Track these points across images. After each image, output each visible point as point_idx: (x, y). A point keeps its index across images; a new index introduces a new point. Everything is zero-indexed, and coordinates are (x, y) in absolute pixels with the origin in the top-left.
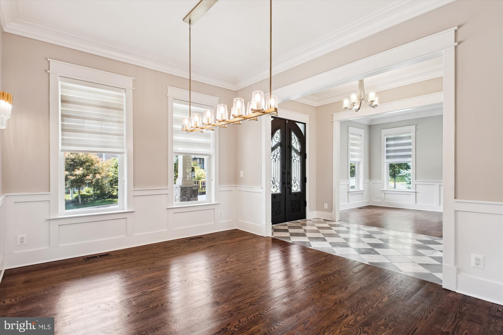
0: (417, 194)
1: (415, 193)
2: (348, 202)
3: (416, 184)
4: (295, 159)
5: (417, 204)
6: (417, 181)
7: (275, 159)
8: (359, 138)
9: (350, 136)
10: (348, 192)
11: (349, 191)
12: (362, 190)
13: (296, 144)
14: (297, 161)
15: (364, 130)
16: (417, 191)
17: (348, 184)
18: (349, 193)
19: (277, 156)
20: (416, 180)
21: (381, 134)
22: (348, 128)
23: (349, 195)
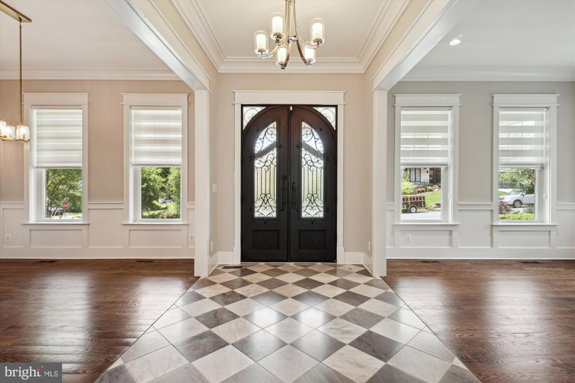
2: (492, 245)
4: (314, 166)
7: (267, 166)
8: (543, 115)
9: (501, 113)
10: (492, 226)
11: (494, 224)
12: (548, 224)
13: (316, 142)
14: (317, 168)
15: (559, 95)
18: (494, 229)
19: (272, 162)
22: (493, 97)
23: (494, 231)
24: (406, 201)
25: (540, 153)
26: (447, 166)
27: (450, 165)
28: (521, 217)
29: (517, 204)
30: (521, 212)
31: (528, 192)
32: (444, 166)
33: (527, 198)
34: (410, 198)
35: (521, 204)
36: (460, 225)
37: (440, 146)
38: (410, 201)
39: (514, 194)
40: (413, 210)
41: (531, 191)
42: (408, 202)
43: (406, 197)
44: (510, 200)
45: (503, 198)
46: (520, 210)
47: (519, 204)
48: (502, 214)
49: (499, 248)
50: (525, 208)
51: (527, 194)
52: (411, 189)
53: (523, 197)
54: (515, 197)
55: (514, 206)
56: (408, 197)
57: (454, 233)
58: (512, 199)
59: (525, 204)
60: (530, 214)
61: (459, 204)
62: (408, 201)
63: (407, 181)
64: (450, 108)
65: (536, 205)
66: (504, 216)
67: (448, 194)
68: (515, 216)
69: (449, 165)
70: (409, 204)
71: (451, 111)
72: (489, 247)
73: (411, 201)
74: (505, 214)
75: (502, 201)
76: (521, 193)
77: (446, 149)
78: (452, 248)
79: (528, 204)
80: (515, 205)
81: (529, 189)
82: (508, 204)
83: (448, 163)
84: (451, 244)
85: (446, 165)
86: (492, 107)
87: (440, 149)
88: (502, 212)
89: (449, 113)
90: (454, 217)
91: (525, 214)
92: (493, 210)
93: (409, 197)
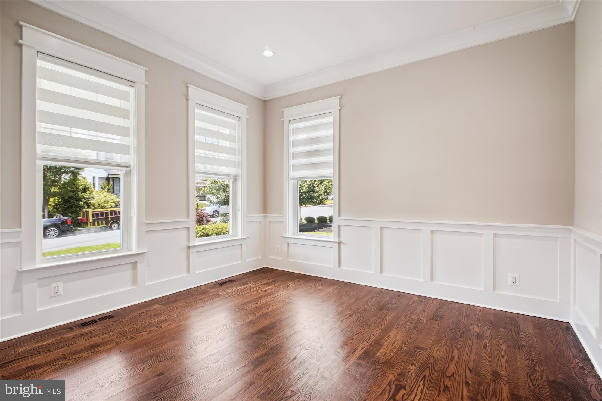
0: (342, 245)
1: (338, 244)
2: (188, 271)
3: (339, 226)
5: (342, 268)
6: (341, 218)
8: (235, 124)
9: (197, 110)
10: (189, 247)
11: (191, 245)
12: (240, 237)
15: (248, 107)
16: (342, 240)
17: (188, 228)
18: (191, 250)
20: (339, 217)
21: (283, 118)
22: (188, 87)
23: (190, 254)
24: (106, 216)
25: (234, 164)
26: (129, 169)
27: (134, 167)
28: (218, 226)
29: (216, 214)
30: (218, 222)
31: (223, 204)
32: (124, 168)
33: (223, 209)
34: (111, 213)
35: (218, 214)
36: (148, 252)
37: (119, 137)
38: (111, 215)
39: (213, 206)
40: (115, 226)
41: (226, 202)
42: (108, 218)
43: (105, 211)
44: (210, 211)
45: (205, 210)
46: (217, 220)
47: (217, 214)
48: (204, 225)
49: (196, 272)
50: (221, 218)
51: (221, 205)
52: (112, 202)
53: (220, 208)
54: (214, 209)
55: (212, 216)
56: (107, 211)
57: (139, 266)
58: (211, 210)
59: (221, 214)
60: (224, 224)
61: (146, 224)
62: (108, 216)
63: (108, 192)
64: (132, 84)
65: (231, 214)
66: (205, 227)
67: (132, 209)
68: (214, 226)
69: (132, 167)
70: (110, 219)
71: (134, 89)
72: (185, 275)
73: (113, 216)
74: (206, 224)
75: (204, 212)
76: (218, 204)
77: (128, 144)
78: (136, 287)
79: (223, 214)
80: (214, 215)
81: (224, 201)
82: (209, 214)
83: (130, 163)
84: (135, 281)
85: (128, 167)
86: (188, 99)
87: (119, 142)
88: (204, 223)
89: (131, 90)
90: (140, 243)
91: (221, 223)
92: (189, 227)
93: (109, 211)
